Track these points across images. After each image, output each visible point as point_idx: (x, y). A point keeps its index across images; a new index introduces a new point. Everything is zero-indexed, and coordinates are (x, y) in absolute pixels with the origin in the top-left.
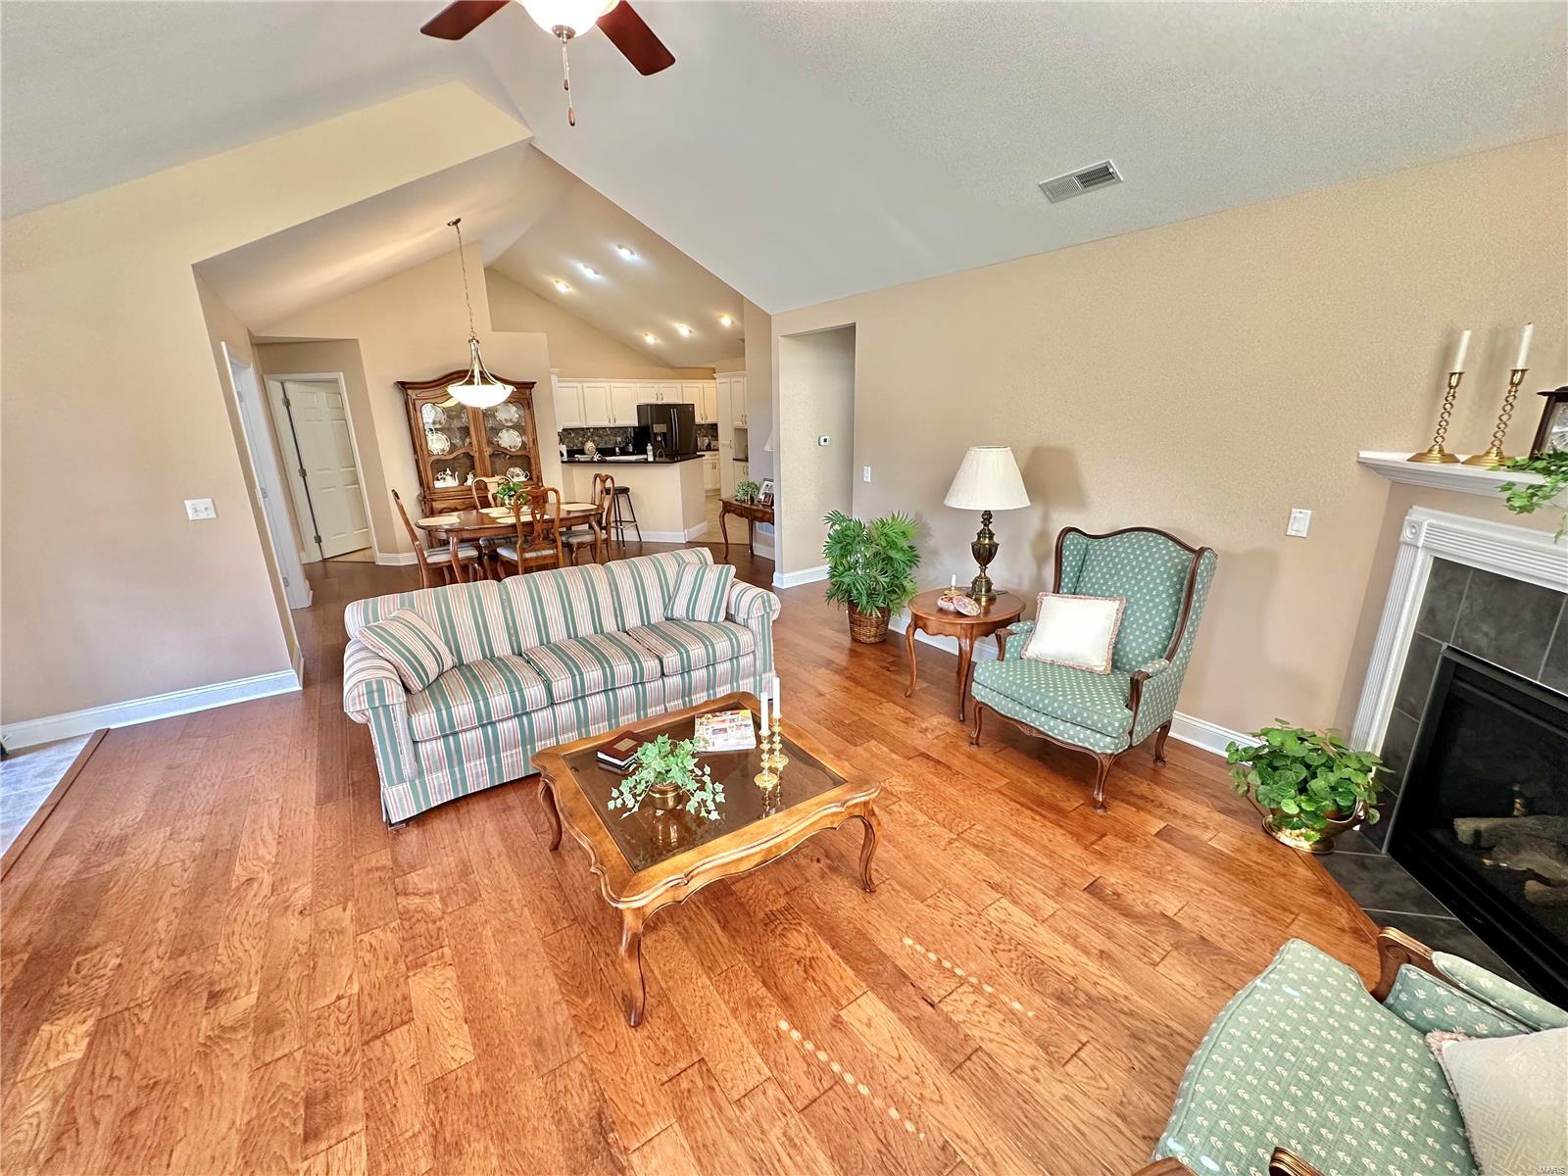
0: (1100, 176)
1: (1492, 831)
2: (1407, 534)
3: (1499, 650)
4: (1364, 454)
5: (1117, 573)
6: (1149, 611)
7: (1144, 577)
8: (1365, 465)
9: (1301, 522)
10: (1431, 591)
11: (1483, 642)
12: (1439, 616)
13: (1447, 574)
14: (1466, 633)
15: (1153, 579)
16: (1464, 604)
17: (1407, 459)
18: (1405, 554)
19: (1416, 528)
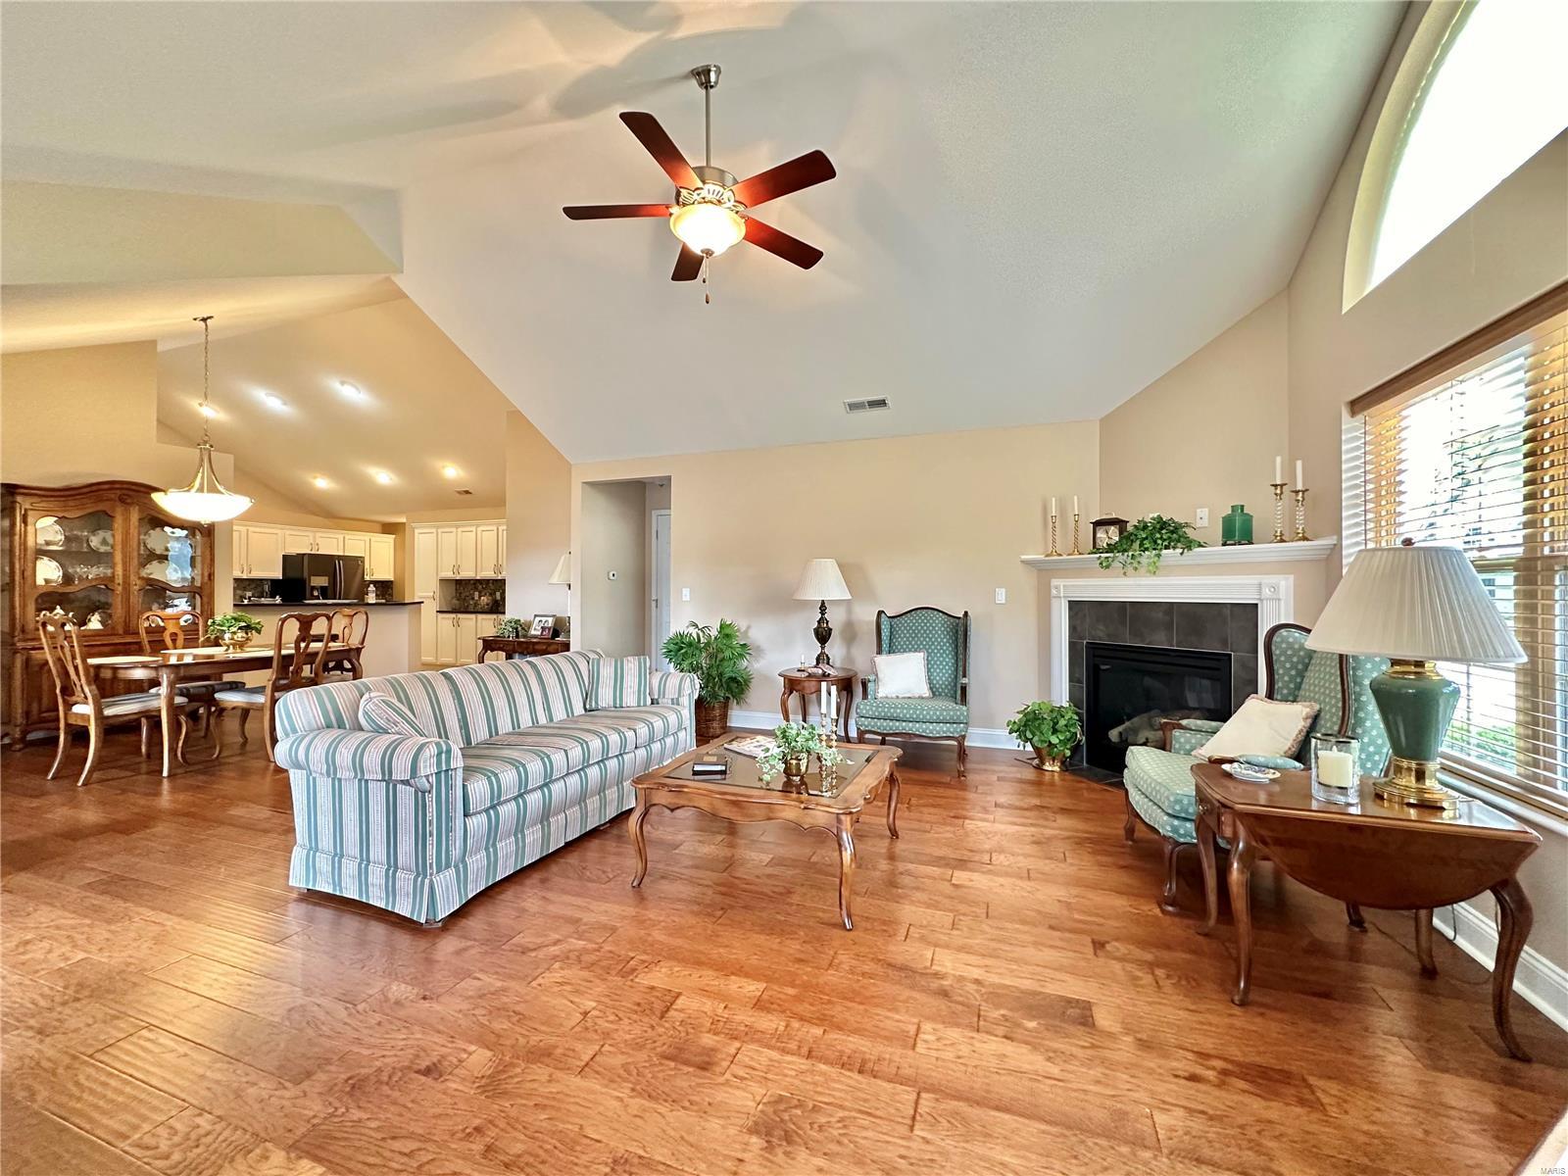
0: (882, 403)
1: (1125, 730)
2: (1054, 592)
3: (1108, 635)
4: (1023, 557)
5: (916, 635)
6: (941, 655)
7: (934, 635)
8: (1022, 562)
9: (1001, 595)
10: (1071, 618)
11: (1101, 634)
12: (1079, 629)
13: (1075, 607)
14: (1093, 633)
15: (939, 636)
16: (1088, 620)
17: (1042, 557)
18: (1055, 603)
19: (1056, 588)
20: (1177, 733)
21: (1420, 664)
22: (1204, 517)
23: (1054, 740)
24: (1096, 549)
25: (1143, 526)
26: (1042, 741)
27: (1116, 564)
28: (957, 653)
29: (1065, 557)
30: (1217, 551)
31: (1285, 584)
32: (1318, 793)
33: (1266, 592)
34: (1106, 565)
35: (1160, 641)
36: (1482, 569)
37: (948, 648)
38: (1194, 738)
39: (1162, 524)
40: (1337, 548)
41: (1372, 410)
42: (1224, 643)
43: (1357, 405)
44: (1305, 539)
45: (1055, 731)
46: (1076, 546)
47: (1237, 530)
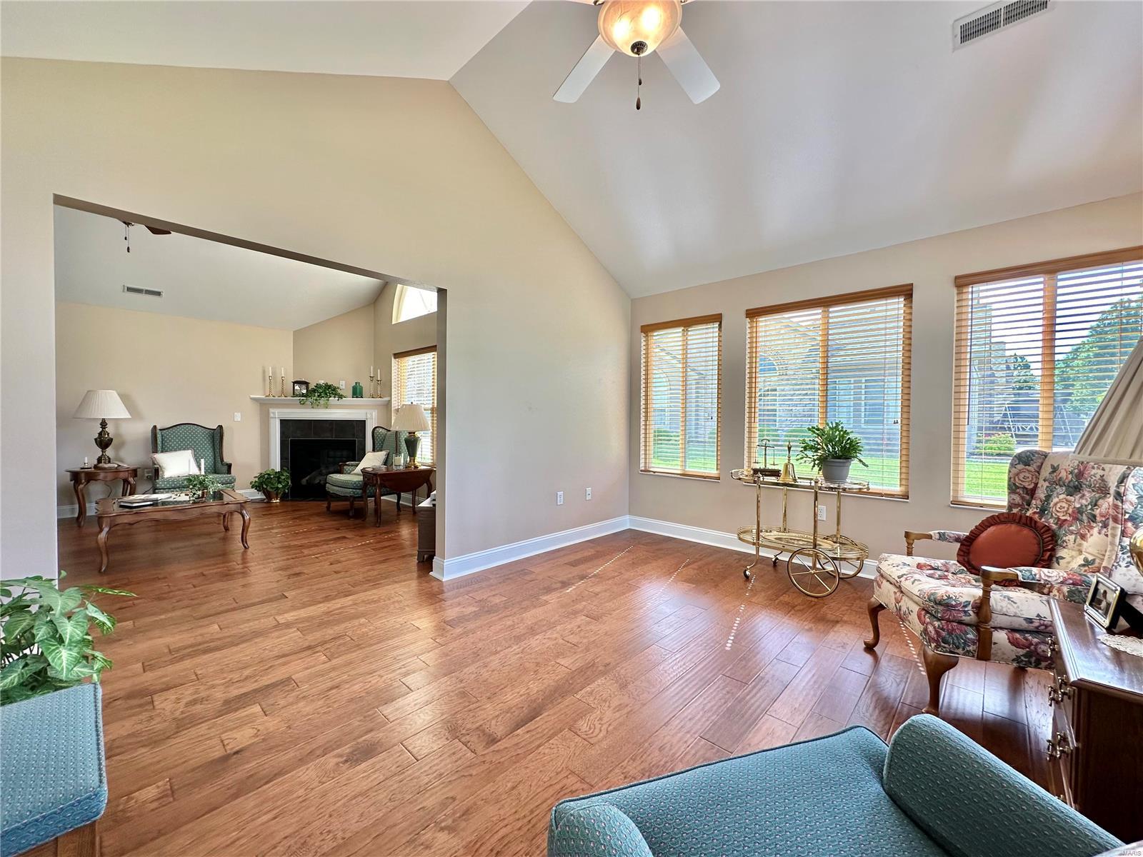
1: (309, 478)
2: (272, 415)
3: (303, 436)
4: (252, 396)
5: (183, 440)
7: (197, 440)
8: (251, 399)
9: (238, 417)
10: (282, 427)
11: (300, 436)
12: (286, 433)
13: (285, 423)
14: (295, 435)
15: (201, 440)
16: (291, 428)
17: (264, 397)
18: (272, 421)
19: (273, 413)
20: (345, 467)
21: (414, 433)
22: (344, 385)
23: (280, 486)
24: (294, 395)
25: (318, 386)
26: (272, 488)
27: (308, 403)
28: (214, 449)
29: (277, 398)
30: (350, 400)
31: (375, 414)
32: (394, 467)
33: (369, 416)
34: (302, 403)
35: (327, 436)
36: (425, 410)
37: (208, 446)
38: (351, 468)
39: (328, 387)
40: (390, 402)
41: (402, 359)
42: (354, 435)
43: (397, 356)
44: (380, 397)
45: (280, 482)
46: (283, 392)
47: (357, 392)
